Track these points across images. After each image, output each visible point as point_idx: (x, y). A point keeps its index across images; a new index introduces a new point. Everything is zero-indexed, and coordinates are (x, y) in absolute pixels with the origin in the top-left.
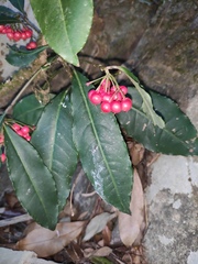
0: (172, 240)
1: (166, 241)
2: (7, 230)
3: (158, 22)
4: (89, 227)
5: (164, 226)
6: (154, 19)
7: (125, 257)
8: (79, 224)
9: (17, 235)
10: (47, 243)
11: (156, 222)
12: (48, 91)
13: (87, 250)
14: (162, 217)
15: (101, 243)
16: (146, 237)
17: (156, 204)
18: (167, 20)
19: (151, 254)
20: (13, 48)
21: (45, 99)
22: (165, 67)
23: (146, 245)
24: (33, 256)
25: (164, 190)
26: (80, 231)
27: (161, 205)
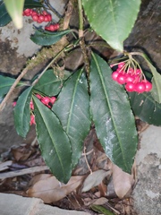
0: (158, 194)
1: (152, 195)
2: (15, 180)
3: (149, 14)
4: (86, 180)
5: (151, 183)
6: (146, 12)
7: (117, 206)
8: (79, 178)
9: (23, 184)
10: (50, 192)
11: (144, 179)
12: (63, 68)
13: (87, 199)
14: (149, 176)
15: (98, 194)
16: (135, 191)
17: (144, 165)
18: (158, 14)
19: (139, 204)
20: (39, 29)
21: (61, 74)
22: (155, 53)
23: (135, 197)
24: (40, 203)
25: (151, 154)
26: (79, 184)
27: (148, 166)
